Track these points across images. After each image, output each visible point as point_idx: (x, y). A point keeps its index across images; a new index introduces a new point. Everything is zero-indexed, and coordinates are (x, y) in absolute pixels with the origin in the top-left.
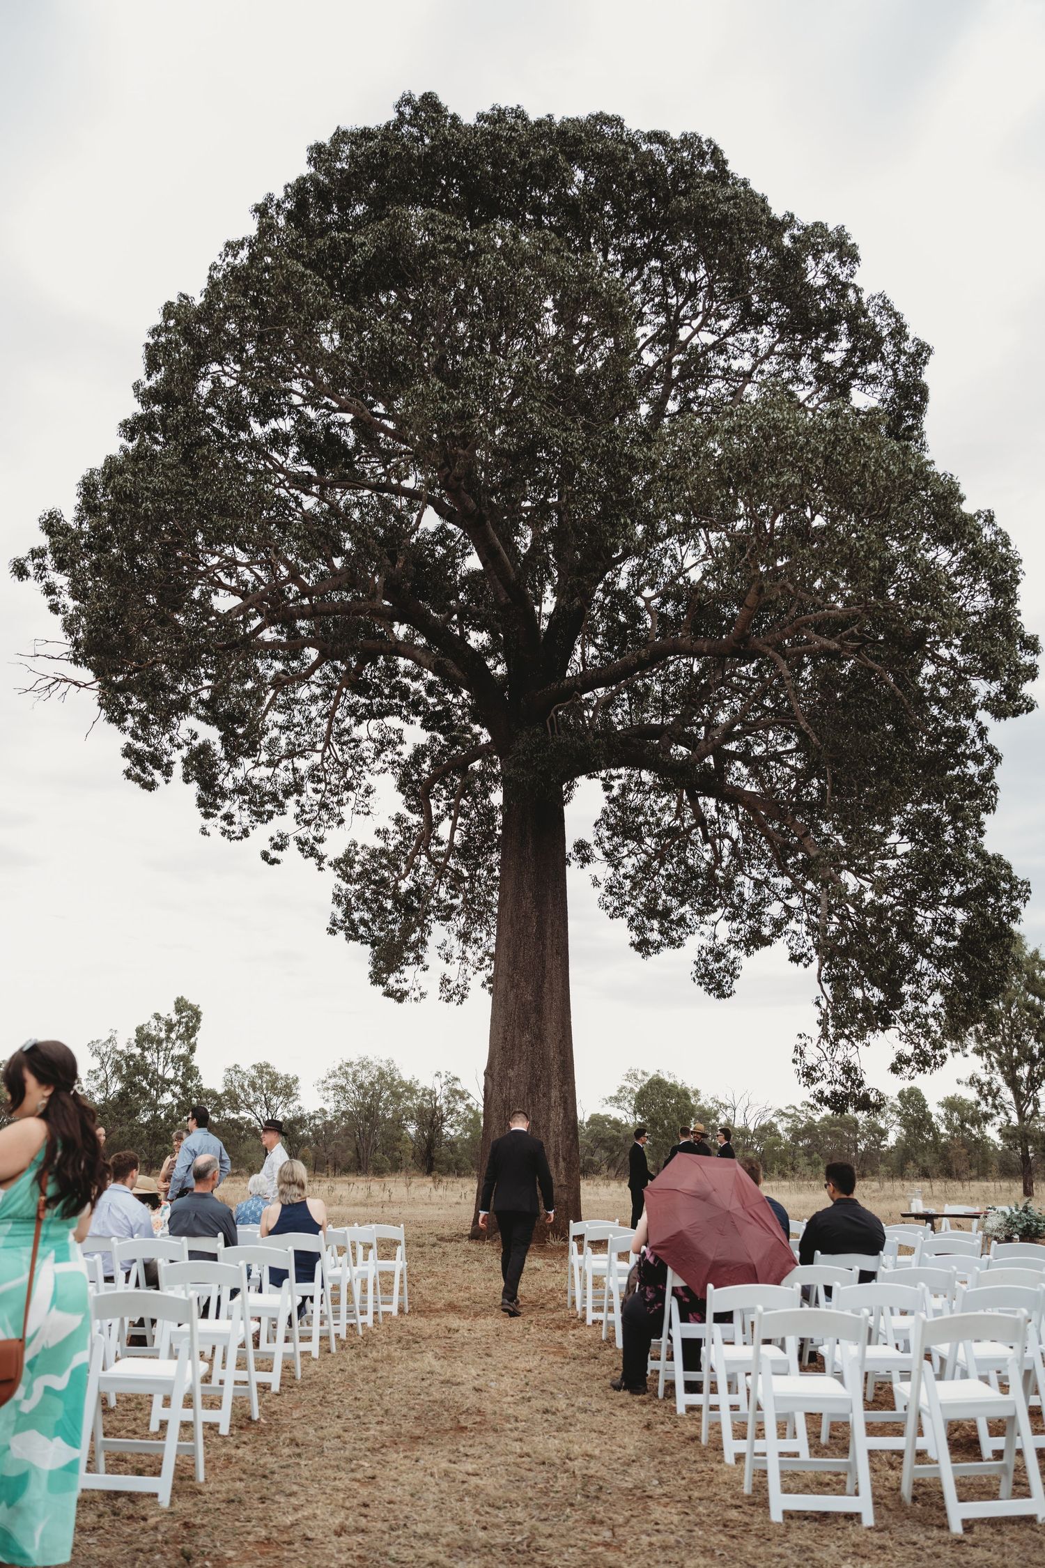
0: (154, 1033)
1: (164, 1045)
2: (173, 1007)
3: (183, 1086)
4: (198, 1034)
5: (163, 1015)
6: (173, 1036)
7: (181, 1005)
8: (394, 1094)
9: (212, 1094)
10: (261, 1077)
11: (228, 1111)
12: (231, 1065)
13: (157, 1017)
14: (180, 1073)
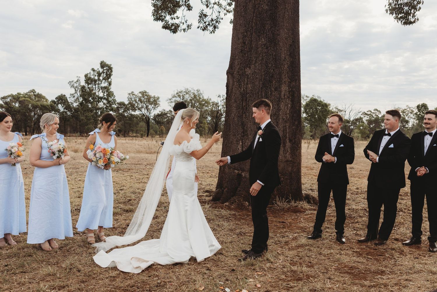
0: (92, 77)
1: (97, 82)
2: (99, 65)
3: (107, 99)
4: (112, 77)
5: (96, 69)
6: (101, 78)
7: (103, 65)
8: (200, 104)
9: (122, 104)
10: (144, 97)
11: (130, 111)
12: (130, 92)
13: (93, 70)
14: (105, 94)
